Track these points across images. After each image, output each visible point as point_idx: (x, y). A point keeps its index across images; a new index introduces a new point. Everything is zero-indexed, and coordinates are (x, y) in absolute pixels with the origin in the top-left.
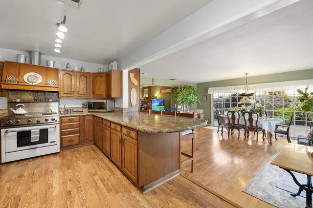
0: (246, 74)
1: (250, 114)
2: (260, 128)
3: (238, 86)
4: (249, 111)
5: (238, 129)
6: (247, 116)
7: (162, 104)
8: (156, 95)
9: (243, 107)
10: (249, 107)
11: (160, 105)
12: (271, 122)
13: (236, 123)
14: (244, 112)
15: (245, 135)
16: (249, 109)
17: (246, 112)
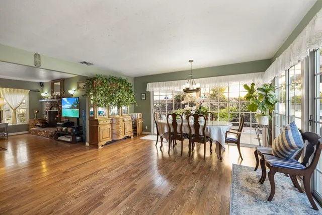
0: (191, 61)
1: (196, 117)
2: (207, 137)
3: (182, 81)
4: (194, 113)
5: (181, 139)
6: (192, 121)
7: (75, 106)
8: (71, 92)
9: (187, 108)
10: (194, 108)
11: (73, 107)
12: (221, 127)
13: (178, 131)
14: (188, 114)
15: (190, 147)
16: (194, 110)
17: (191, 115)
